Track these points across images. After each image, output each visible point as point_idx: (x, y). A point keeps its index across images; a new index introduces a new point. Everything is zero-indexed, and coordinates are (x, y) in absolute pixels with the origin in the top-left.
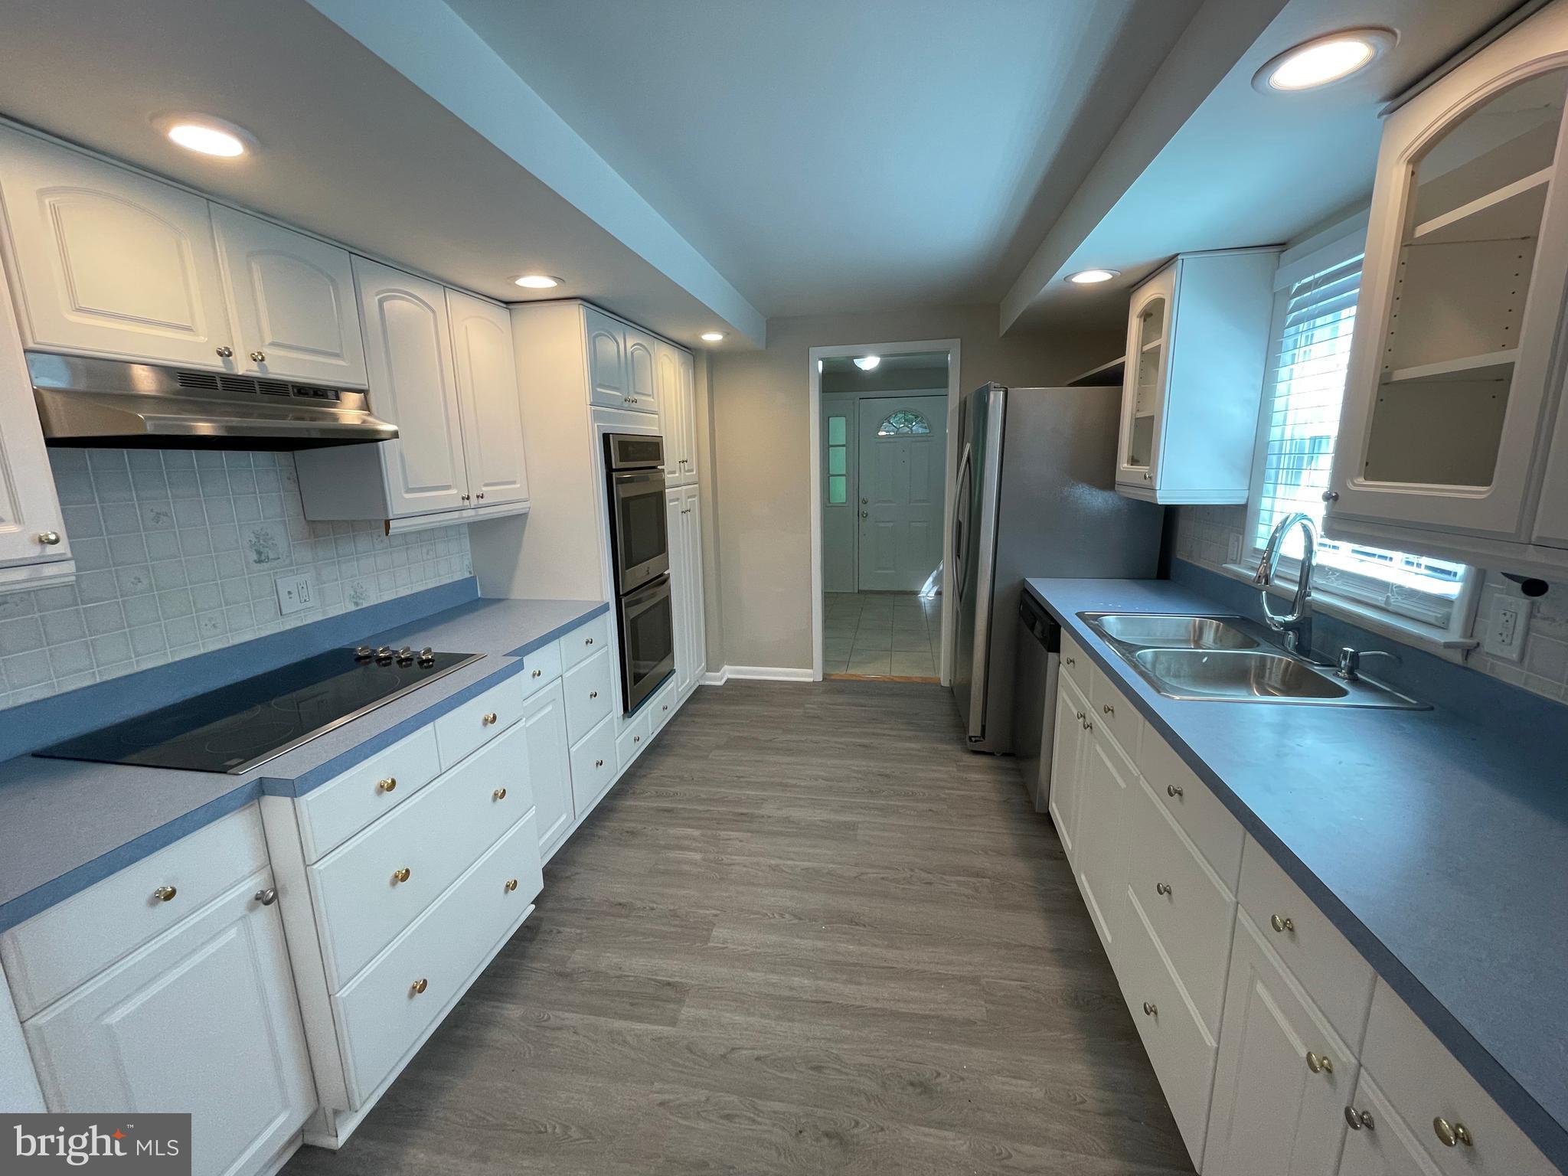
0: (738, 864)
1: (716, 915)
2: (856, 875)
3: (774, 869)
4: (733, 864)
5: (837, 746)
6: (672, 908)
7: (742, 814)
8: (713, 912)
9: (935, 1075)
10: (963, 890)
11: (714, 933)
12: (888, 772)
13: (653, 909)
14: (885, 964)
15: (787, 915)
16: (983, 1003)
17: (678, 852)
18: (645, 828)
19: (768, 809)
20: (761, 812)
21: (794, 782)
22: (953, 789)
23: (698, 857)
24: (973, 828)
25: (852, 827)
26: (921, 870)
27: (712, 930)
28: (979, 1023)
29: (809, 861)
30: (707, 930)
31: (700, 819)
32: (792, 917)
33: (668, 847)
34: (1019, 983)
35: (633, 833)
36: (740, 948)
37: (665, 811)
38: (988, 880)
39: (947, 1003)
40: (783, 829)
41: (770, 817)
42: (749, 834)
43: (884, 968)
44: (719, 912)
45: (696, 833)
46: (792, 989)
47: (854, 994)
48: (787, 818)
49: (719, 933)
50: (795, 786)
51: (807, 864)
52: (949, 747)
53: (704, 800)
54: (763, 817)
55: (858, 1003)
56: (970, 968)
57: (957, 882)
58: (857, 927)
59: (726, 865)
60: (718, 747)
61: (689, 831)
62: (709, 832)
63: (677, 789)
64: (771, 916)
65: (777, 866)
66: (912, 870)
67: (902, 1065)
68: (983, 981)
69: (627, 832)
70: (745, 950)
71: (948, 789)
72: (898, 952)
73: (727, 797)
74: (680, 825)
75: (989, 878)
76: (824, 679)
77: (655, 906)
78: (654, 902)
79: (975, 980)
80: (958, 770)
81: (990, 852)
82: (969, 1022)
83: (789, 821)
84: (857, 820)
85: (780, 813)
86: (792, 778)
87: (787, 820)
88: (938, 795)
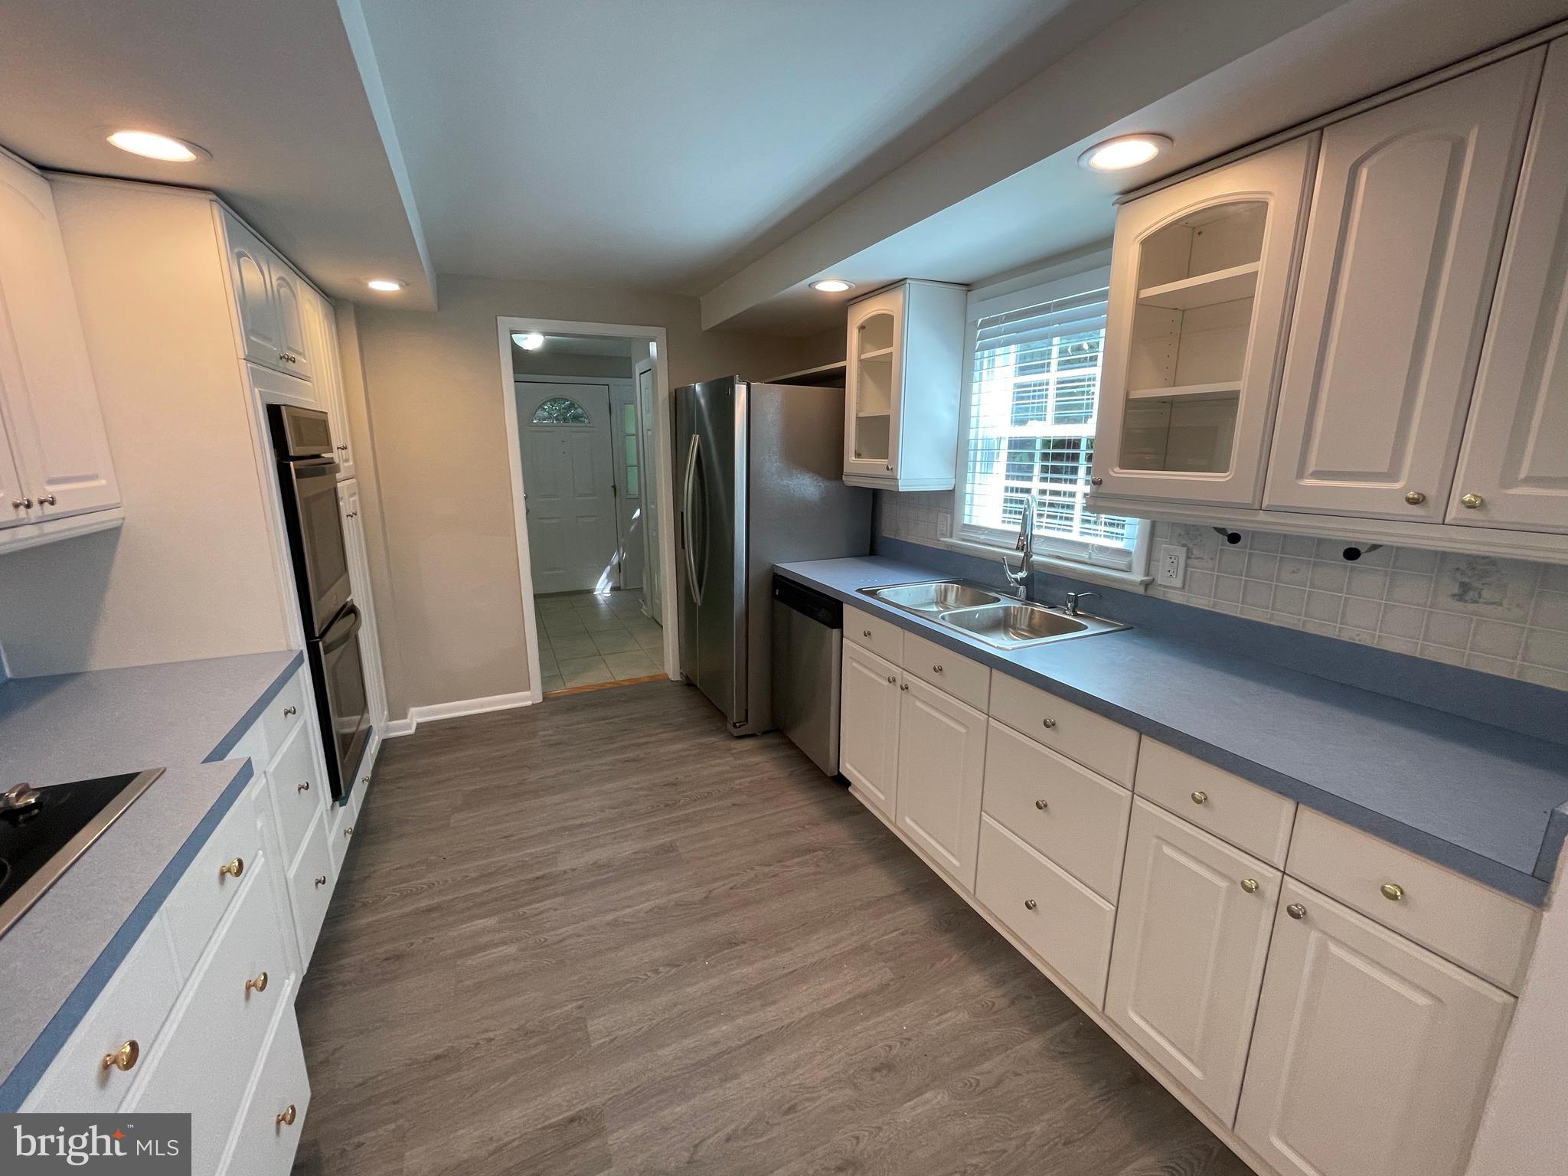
0: (569, 937)
1: (581, 1007)
2: (704, 895)
3: (614, 924)
4: (564, 939)
5: (603, 768)
6: (515, 1026)
7: (538, 878)
8: (574, 1004)
9: (888, 1049)
10: (806, 870)
11: (590, 1029)
12: (672, 779)
13: (490, 1040)
14: (786, 971)
15: (661, 968)
16: (883, 964)
17: (479, 955)
18: (412, 944)
19: (565, 863)
20: (561, 868)
21: (578, 822)
22: (741, 778)
23: (511, 949)
24: (779, 810)
25: (668, 849)
26: (761, 865)
27: (586, 1026)
28: (892, 983)
29: (648, 900)
30: (580, 1029)
31: (484, 904)
32: (668, 969)
33: (462, 955)
34: (897, 932)
35: (398, 957)
36: (633, 1029)
37: (430, 910)
38: (821, 852)
39: (856, 979)
40: (599, 878)
41: (574, 870)
42: (562, 899)
43: (786, 975)
44: (580, 1002)
45: (491, 922)
46: (716, 1043)
47: (777, 1015)
48: (595, 863)
49: (596, 1025)
50: (581, 826)
51: (647, 905)
52: (713, 739)
53: (476, 878)
54: (565, 872)
55: (787, 1022)
56: (854, 938)
57: (799, 864)
58: (739, 948)
59: (554, 944)
60: (457, 809)
61: (480, 923)
62: (510, 915)
63: (431, 877)
64: (645, 977)
65: (616, 920)
66: (752, 869)
67: (859, 1057)
68: (872, 944)
69: (387, 959)
70: (640, 1029)
71: (736, 779)
72: (789, 953)
73: (506, 866)
74: (462, 921)
75: (821, 850)
76: (544, 699)
77: (491, 1035)
78: (487, 1031)
79: (863, 948)
80: (735, 758)
81: (807, 827)
82: (884, 987)
83: (599, 866)
84: (672, 838)
85: (582, 861)
86: (573, 818)
87: (597, 866)
88: (732, 788)
